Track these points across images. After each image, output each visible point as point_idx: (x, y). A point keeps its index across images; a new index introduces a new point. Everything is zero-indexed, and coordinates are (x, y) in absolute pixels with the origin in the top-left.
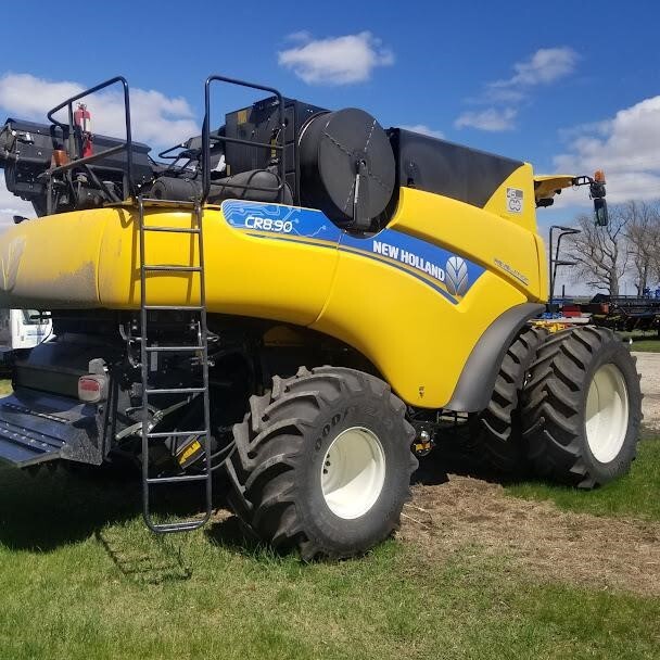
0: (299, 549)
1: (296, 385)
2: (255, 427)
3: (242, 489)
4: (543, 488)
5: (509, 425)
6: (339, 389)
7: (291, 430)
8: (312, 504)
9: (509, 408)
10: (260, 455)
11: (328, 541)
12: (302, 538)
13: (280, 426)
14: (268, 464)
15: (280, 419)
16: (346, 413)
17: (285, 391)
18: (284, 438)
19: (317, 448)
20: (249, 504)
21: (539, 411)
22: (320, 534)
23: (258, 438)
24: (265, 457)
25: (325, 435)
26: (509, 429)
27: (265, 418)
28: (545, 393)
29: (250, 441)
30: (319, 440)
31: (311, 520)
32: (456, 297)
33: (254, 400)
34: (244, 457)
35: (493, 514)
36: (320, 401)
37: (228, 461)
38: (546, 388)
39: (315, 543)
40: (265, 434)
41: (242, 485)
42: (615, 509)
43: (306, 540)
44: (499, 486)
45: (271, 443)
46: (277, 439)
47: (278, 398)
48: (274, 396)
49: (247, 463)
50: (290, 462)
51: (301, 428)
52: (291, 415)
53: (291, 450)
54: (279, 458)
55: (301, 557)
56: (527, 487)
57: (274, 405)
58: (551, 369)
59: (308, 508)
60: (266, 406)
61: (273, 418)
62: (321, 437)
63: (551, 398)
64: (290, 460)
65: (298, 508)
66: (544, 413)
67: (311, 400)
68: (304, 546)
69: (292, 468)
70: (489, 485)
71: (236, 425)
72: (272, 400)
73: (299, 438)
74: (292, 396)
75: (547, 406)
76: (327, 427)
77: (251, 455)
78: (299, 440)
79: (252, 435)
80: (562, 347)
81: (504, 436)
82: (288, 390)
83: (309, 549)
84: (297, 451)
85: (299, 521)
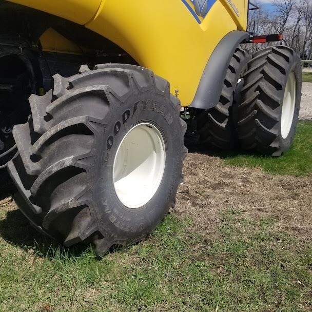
0: (94, 246)
1: (80, 81)
2: (37, 128)
3: (27, 194)
4: (251, 158)
5: (227, 117)
6: (127, 84)
7: (80, 129)
8: (105, 203)
9: (228, 105)
10: (45, 157)
11: (122, 234)
12: (97, 236)
13: (66, 125)
14: (54, 168)
15: (64, 118)
16: (135, 109)
17: (68, 88)
18: (72, 138)
19: (109, 147)
20: (37, 208)
21: (252, 105)
22: (114, 229)
23: (41, 140)
24: (52, 159)
25: (116, 132)
26: (227, 120)
27: (48, 117)
28: (258, 92)
29: (33, 143)
30: (111, 138)
31: (106, 219)
32: (199, 17)
33: (34, 99)
34: (27, 161)
35: (227, 181)
36: (109, 97)
37: (10, 165)
38: (259, 89)
39: (110, 239)
40: (48, 135)
41: (27, 189)
42: (305, 171)
43: (101, 237)
44: (218, 158)
45: (56, 144)
46: (64, 139)
47: (61, 95)
48: (55, 93)
49: (31, 167)
50: (81, 164)
51: (92, 127)
52: (77, 113)
53: (81, 151)
54: (68, 161)
55: (96, 254)
56: (240, 158)
57: (56, 102)
58: (261, 75)
59: (103, 208)
60: (48, 104)
61: (56, 116)
62: (112, 134)
63: (263, 96)
64: (79, 162)
65: (92, 209)
66: (256, 107)
67: (99, 95)
68: (99, 242)
69: (83, 170)
70: (211, 158)
71: (15, 127)
72: (54, 98)
73: (89, 137)
74: (76, 92)
75: (259, 102)
76: (118, 124)
77: (35, 158)
78: (89, 140)
79: (35, 136)
80: (268, 59)
81: (223, 125)
82: (71, 86)
83: (104, 245)
84: (88, 151)
85: (94, 222)
